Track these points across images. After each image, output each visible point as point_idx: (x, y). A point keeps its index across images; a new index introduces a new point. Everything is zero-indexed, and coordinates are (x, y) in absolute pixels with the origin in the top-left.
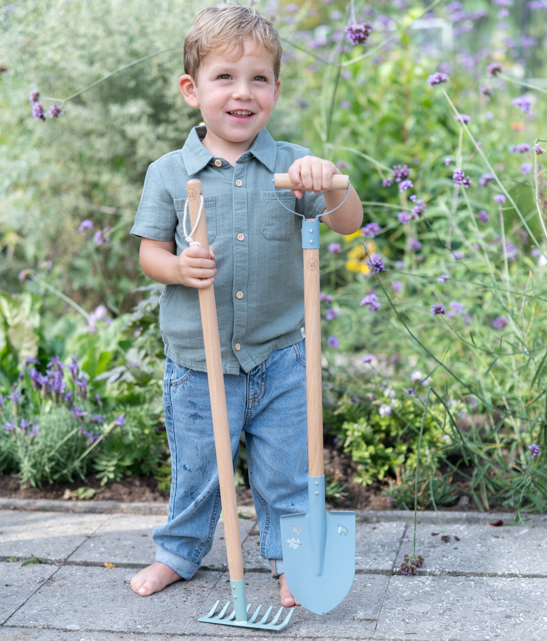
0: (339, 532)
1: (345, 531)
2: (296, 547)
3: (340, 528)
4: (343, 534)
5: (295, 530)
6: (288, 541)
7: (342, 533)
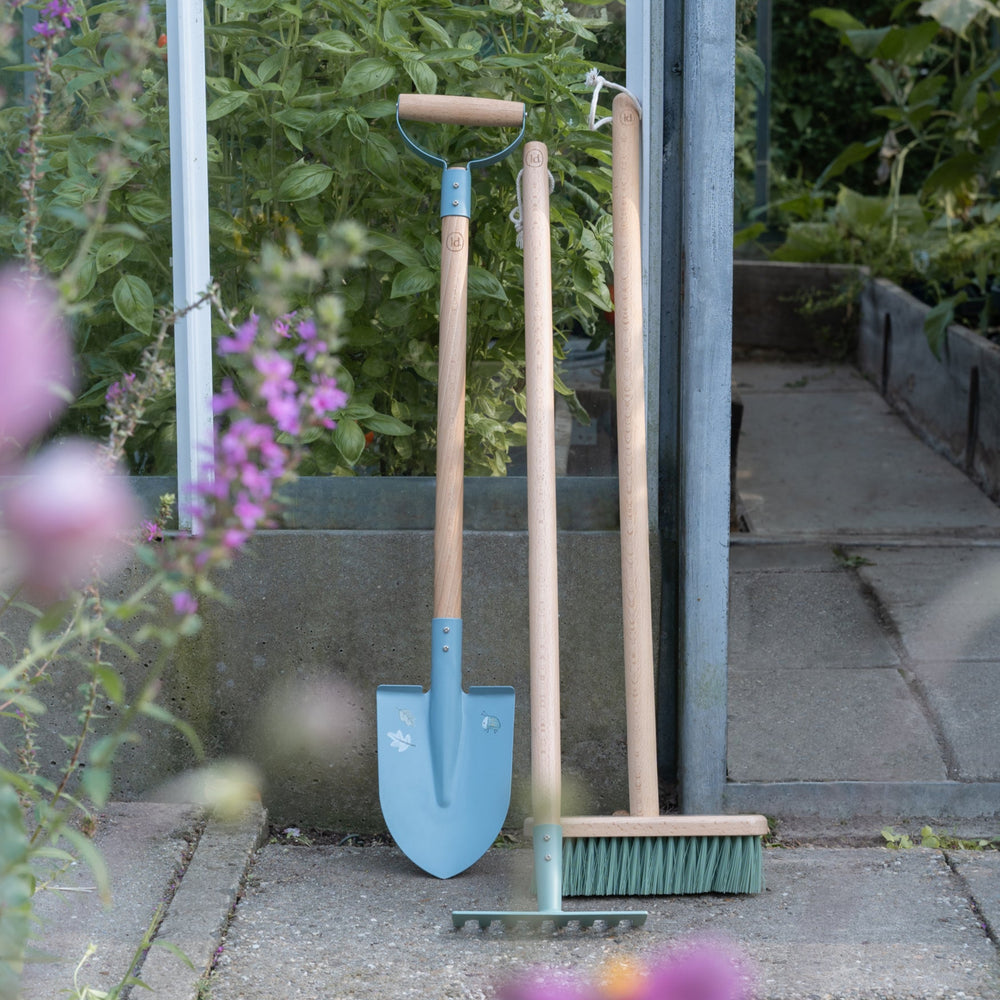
0: (485, 726)
1: (495, 724)
2: (403, 748)
3: (486, 720)
4: (491, 731)
5: (404, 718)
6: (390, 735)
7: (489, 728)
